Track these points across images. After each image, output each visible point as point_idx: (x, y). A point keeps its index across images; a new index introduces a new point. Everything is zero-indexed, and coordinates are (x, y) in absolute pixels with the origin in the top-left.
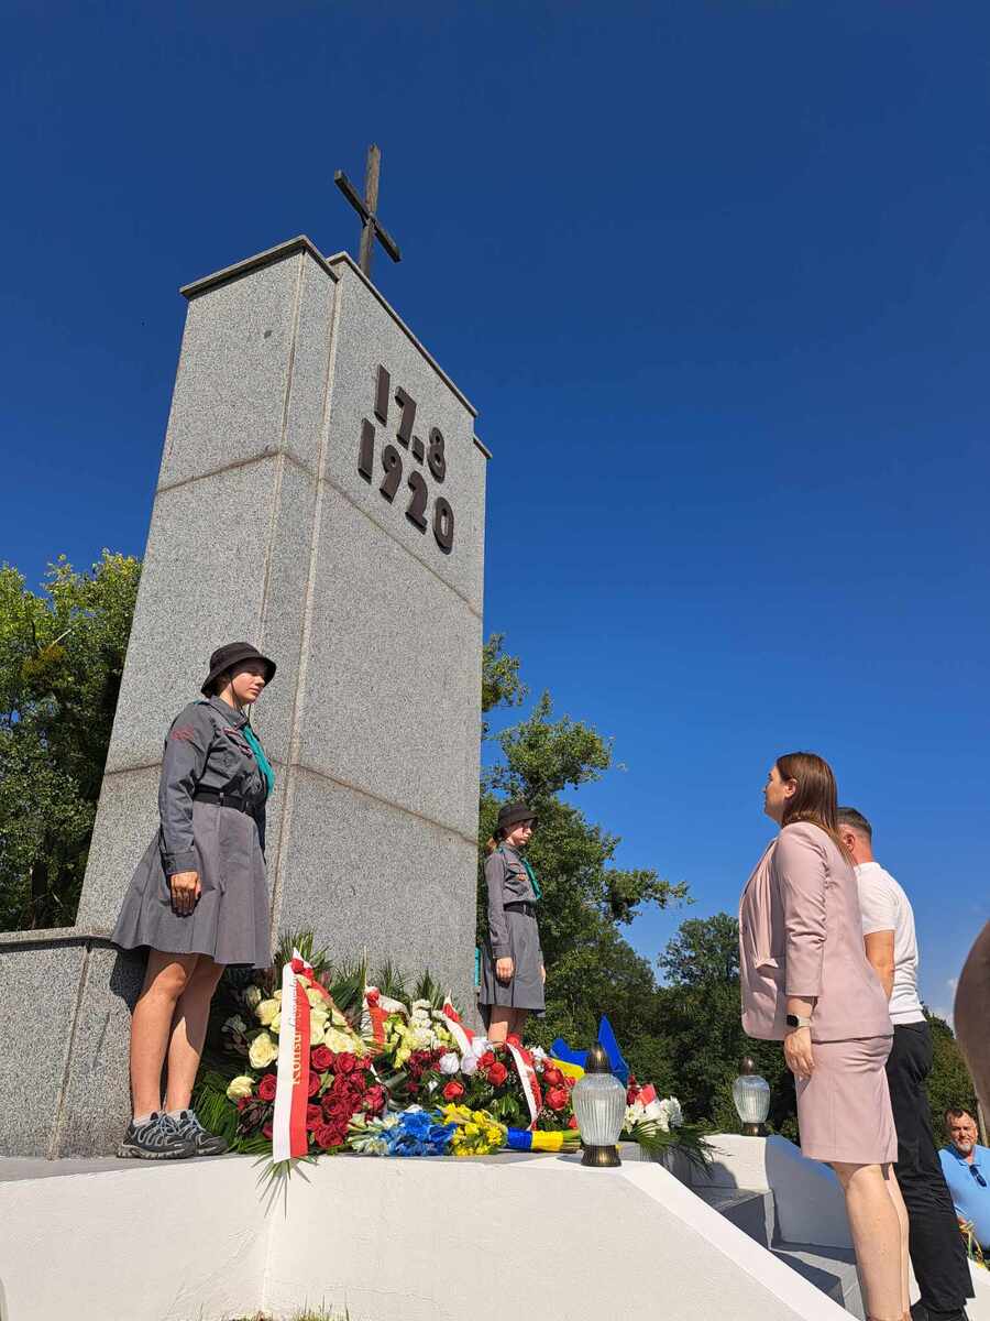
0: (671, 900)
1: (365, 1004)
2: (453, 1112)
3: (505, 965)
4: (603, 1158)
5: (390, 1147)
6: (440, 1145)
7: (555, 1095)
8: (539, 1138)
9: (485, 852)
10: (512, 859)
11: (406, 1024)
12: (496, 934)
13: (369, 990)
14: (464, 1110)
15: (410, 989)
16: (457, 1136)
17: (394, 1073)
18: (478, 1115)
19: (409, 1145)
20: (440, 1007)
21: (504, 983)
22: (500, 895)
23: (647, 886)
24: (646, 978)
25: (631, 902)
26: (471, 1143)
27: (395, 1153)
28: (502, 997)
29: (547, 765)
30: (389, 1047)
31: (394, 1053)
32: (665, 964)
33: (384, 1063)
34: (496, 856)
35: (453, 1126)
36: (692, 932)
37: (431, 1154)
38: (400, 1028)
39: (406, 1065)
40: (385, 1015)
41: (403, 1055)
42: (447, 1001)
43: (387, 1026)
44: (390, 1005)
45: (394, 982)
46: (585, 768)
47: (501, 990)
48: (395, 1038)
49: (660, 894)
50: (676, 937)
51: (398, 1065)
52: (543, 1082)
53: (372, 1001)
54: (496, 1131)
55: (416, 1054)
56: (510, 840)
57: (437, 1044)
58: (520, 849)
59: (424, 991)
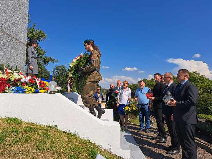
0: (55, 62)
1: (5, 70)
2: (25, 87)
3: (31, 67)
4: (53, 92)
5: (13, 92)
6: (23, 91)
7: (43, 85)
8: (40, 91)
9: (28, 47)
10: (33, 50)
11: (13, 74)
12: (30, 62)
13: (5, 68)
14: (27, 87)
15: (13, 69)
16: (26, 90)
17: (11, 82)
18: (30, 87)
19: (17, 92)
20: (19, 73)
21: (31, 70)
22: (30, 55)
23: (51, 60)
24: (49, 74)
25: (48, 62)
26: (29, 91)
27: (14, 93)
28: (31, 72)
29: (34, 37)
30: (10, 78)
31: (11, 79)
32: (52, 72)
33: (9, 80)
34: (30, 48)
35: (25, 89)
36: (57, 68)
37: (21, 93)
38: (12, 75)
39: (13, 81)
40: (9, 73)
41: (13, 79)
42: (20, 72)
43: (9, 75)
44: (10, 71)
45: (10, 67)
46: (41, 38)
47: (30, 71)
48: (11, 76)
49: (53, 61)
50: (55, 68)
51: (12, 81)
52: (40, 84)
53: (6, 70)
54: (33, 90)
55: (15, 79)
56: (33, 46)
57: (19, 78)
58: (34, 48)
59: (16, 69)
